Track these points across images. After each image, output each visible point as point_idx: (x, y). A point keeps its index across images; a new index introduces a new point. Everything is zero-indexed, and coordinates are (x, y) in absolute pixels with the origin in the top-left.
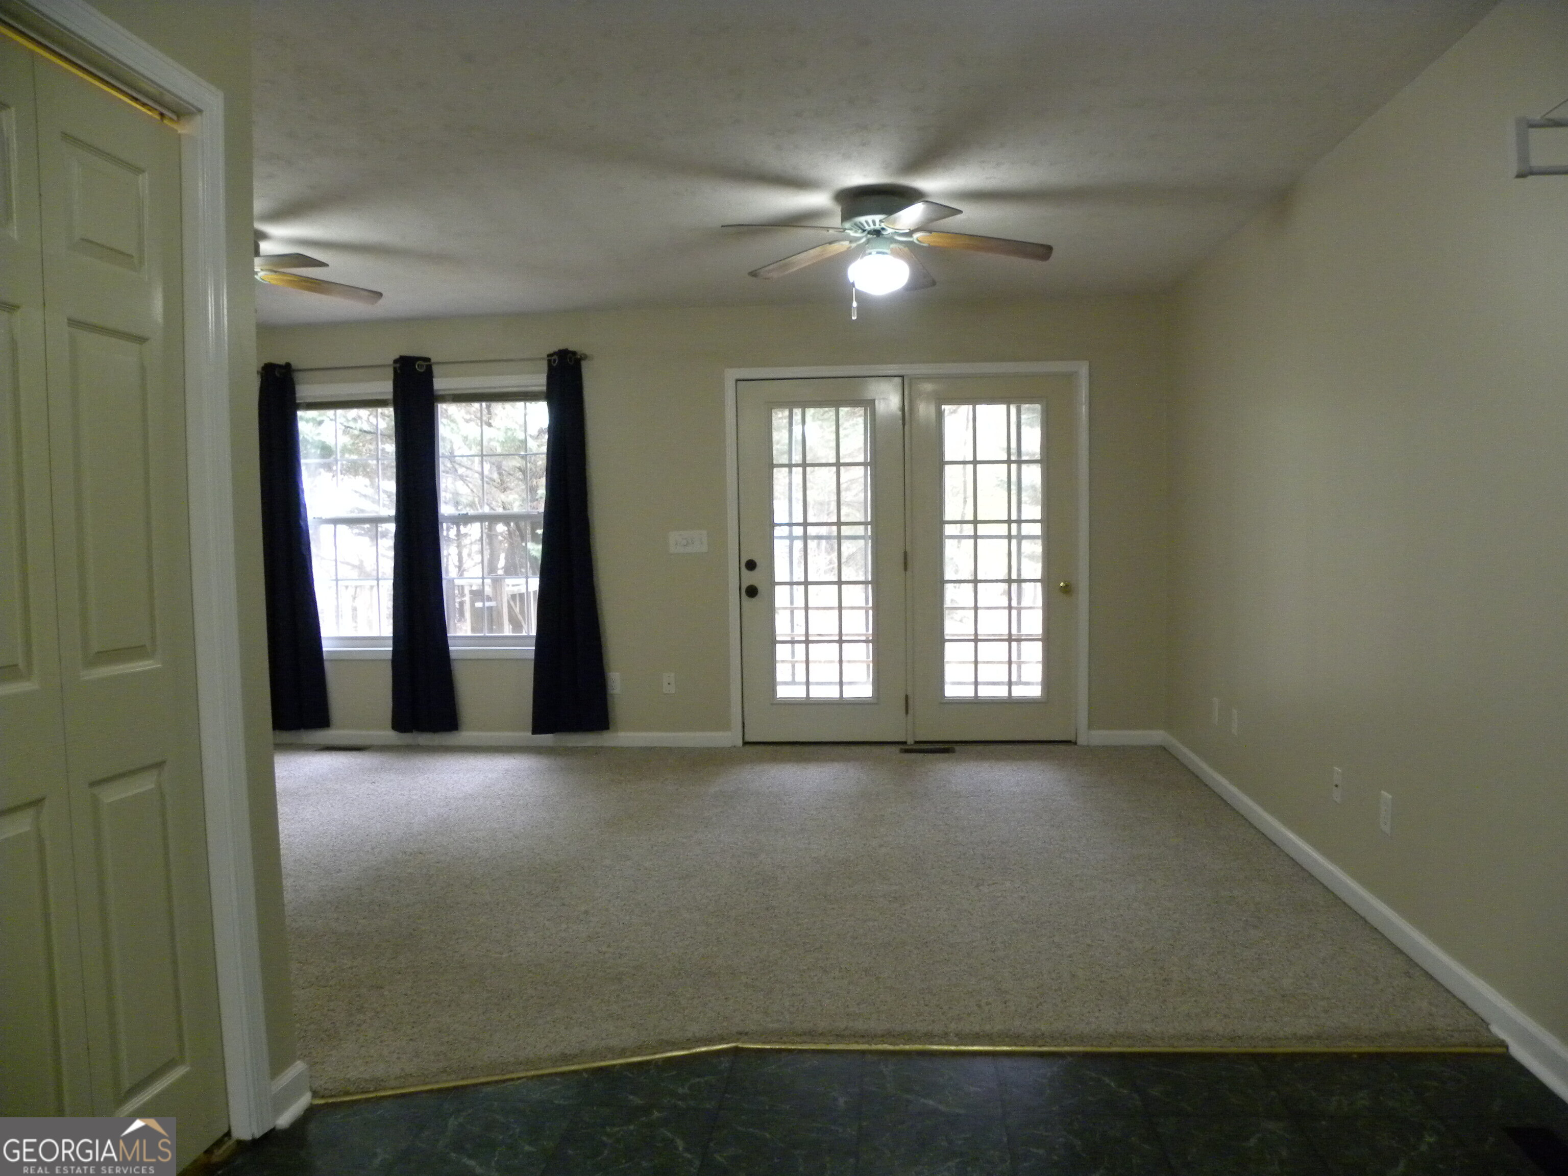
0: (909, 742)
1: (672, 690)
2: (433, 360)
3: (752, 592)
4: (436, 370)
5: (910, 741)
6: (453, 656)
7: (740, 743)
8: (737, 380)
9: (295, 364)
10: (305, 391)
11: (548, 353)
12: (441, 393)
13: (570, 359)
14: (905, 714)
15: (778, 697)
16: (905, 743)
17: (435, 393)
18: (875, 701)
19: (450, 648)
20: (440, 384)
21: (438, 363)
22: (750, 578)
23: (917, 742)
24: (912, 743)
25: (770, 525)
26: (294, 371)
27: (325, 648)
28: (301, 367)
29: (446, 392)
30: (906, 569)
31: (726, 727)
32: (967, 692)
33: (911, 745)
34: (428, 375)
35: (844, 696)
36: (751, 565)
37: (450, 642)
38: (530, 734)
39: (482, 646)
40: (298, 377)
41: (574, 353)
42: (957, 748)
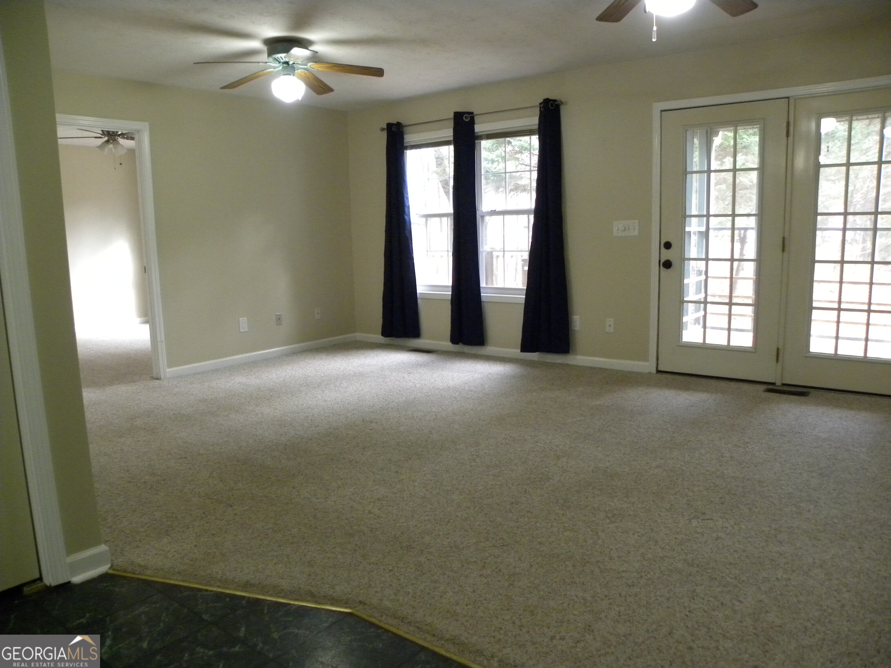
0: (777, 384)
1: (611, 330)
2: (475, 113)
3: (668, 265)
4: (477, 119)
5: (779, 383)
6: (483, 299)
7: (654, 371)
8: (662, 111)
9: (404, 122)
10: (409, 138)
11: (540, 102)
12: (480, 134)
13: (552, 105)
14: (775, 362)
15: (683, 341)
16: (773, 384)
17: (476, 134)
18: (754, 351)
19: (482, 294)
20: (478, 128)
21: (476, 115)
22: (667, 254)
23: (784, 385)
24: (780, 385)
25: (682, 216)
26: (403, 126)
27: (418, 290)
28: (408, 124)
29: (483, 133)
30: (783, 250)
31: (646, 359)
32: (829, 350)
33: (778, 386)
34: (472, 122)
35: (731, 344)
36: (668, 245)
37: (482, 291)
38: (519, 351)
39: (501, 294)
40: (406, 130)
41: (555, 101)
42: (813, 392)
